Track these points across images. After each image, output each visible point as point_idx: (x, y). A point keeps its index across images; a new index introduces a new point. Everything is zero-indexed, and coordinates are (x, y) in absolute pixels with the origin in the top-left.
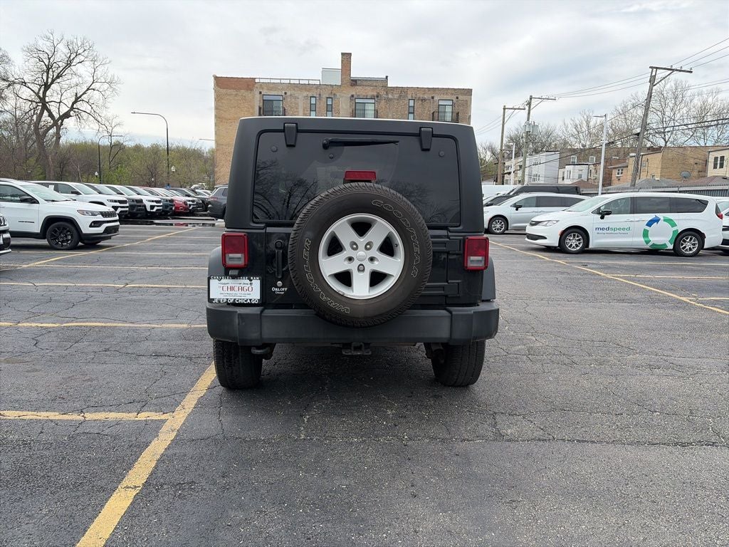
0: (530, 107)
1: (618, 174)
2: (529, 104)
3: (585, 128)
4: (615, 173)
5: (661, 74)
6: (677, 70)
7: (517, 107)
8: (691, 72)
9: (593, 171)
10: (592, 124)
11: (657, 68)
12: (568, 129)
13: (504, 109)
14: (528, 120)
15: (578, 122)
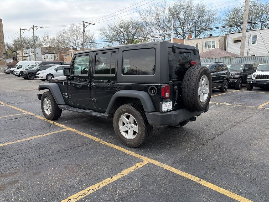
0: (34, 30)
1: (66, 57)
2: (33, 29)
3: (47, 40)
4: (64, 57)
5: (86, 24)
6: (91, 24)
7: (26, 29)
8: (95, 25)
9: (56, 56)
10: (49, 38)
11: (85, 22)
12: (41, 39)
13: (20, 29)
14: (34, 35)
15: (44, 37)
